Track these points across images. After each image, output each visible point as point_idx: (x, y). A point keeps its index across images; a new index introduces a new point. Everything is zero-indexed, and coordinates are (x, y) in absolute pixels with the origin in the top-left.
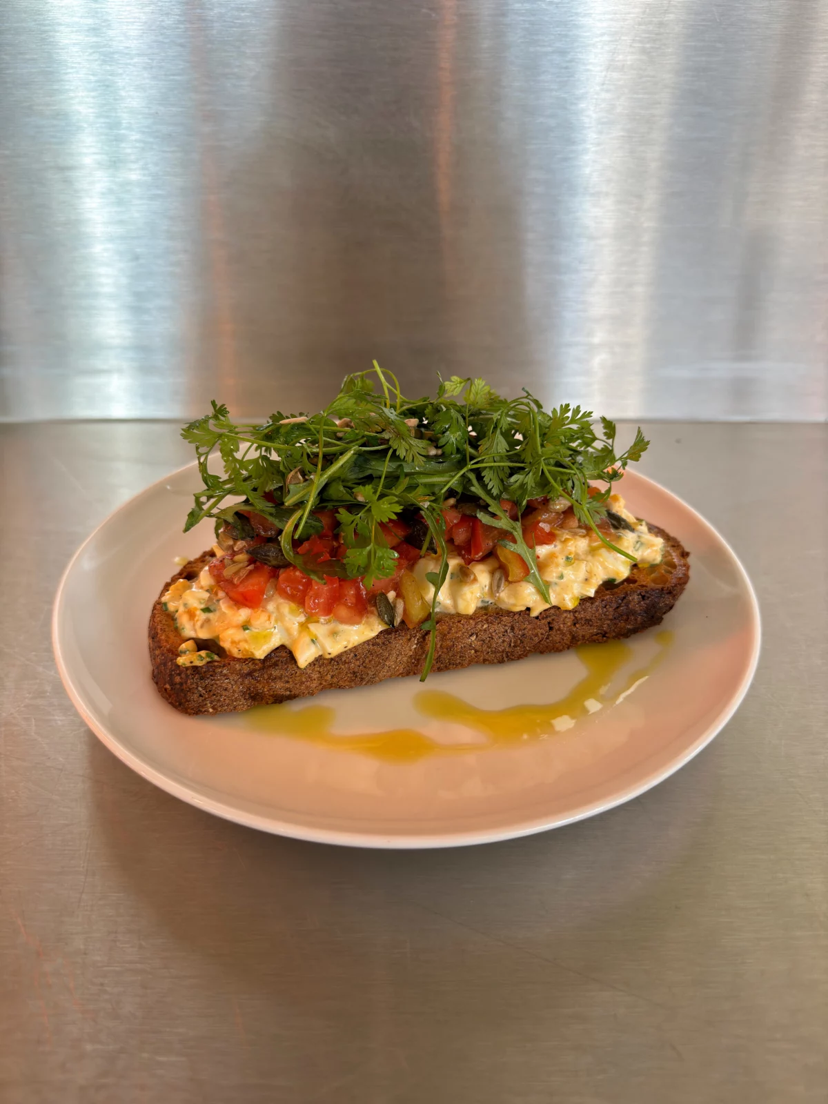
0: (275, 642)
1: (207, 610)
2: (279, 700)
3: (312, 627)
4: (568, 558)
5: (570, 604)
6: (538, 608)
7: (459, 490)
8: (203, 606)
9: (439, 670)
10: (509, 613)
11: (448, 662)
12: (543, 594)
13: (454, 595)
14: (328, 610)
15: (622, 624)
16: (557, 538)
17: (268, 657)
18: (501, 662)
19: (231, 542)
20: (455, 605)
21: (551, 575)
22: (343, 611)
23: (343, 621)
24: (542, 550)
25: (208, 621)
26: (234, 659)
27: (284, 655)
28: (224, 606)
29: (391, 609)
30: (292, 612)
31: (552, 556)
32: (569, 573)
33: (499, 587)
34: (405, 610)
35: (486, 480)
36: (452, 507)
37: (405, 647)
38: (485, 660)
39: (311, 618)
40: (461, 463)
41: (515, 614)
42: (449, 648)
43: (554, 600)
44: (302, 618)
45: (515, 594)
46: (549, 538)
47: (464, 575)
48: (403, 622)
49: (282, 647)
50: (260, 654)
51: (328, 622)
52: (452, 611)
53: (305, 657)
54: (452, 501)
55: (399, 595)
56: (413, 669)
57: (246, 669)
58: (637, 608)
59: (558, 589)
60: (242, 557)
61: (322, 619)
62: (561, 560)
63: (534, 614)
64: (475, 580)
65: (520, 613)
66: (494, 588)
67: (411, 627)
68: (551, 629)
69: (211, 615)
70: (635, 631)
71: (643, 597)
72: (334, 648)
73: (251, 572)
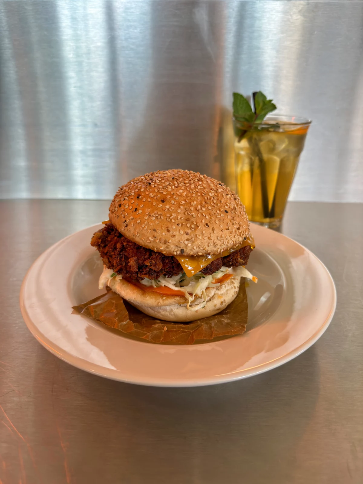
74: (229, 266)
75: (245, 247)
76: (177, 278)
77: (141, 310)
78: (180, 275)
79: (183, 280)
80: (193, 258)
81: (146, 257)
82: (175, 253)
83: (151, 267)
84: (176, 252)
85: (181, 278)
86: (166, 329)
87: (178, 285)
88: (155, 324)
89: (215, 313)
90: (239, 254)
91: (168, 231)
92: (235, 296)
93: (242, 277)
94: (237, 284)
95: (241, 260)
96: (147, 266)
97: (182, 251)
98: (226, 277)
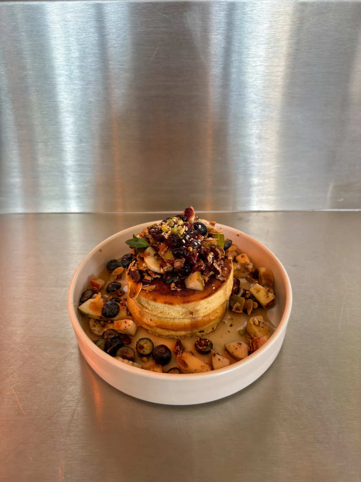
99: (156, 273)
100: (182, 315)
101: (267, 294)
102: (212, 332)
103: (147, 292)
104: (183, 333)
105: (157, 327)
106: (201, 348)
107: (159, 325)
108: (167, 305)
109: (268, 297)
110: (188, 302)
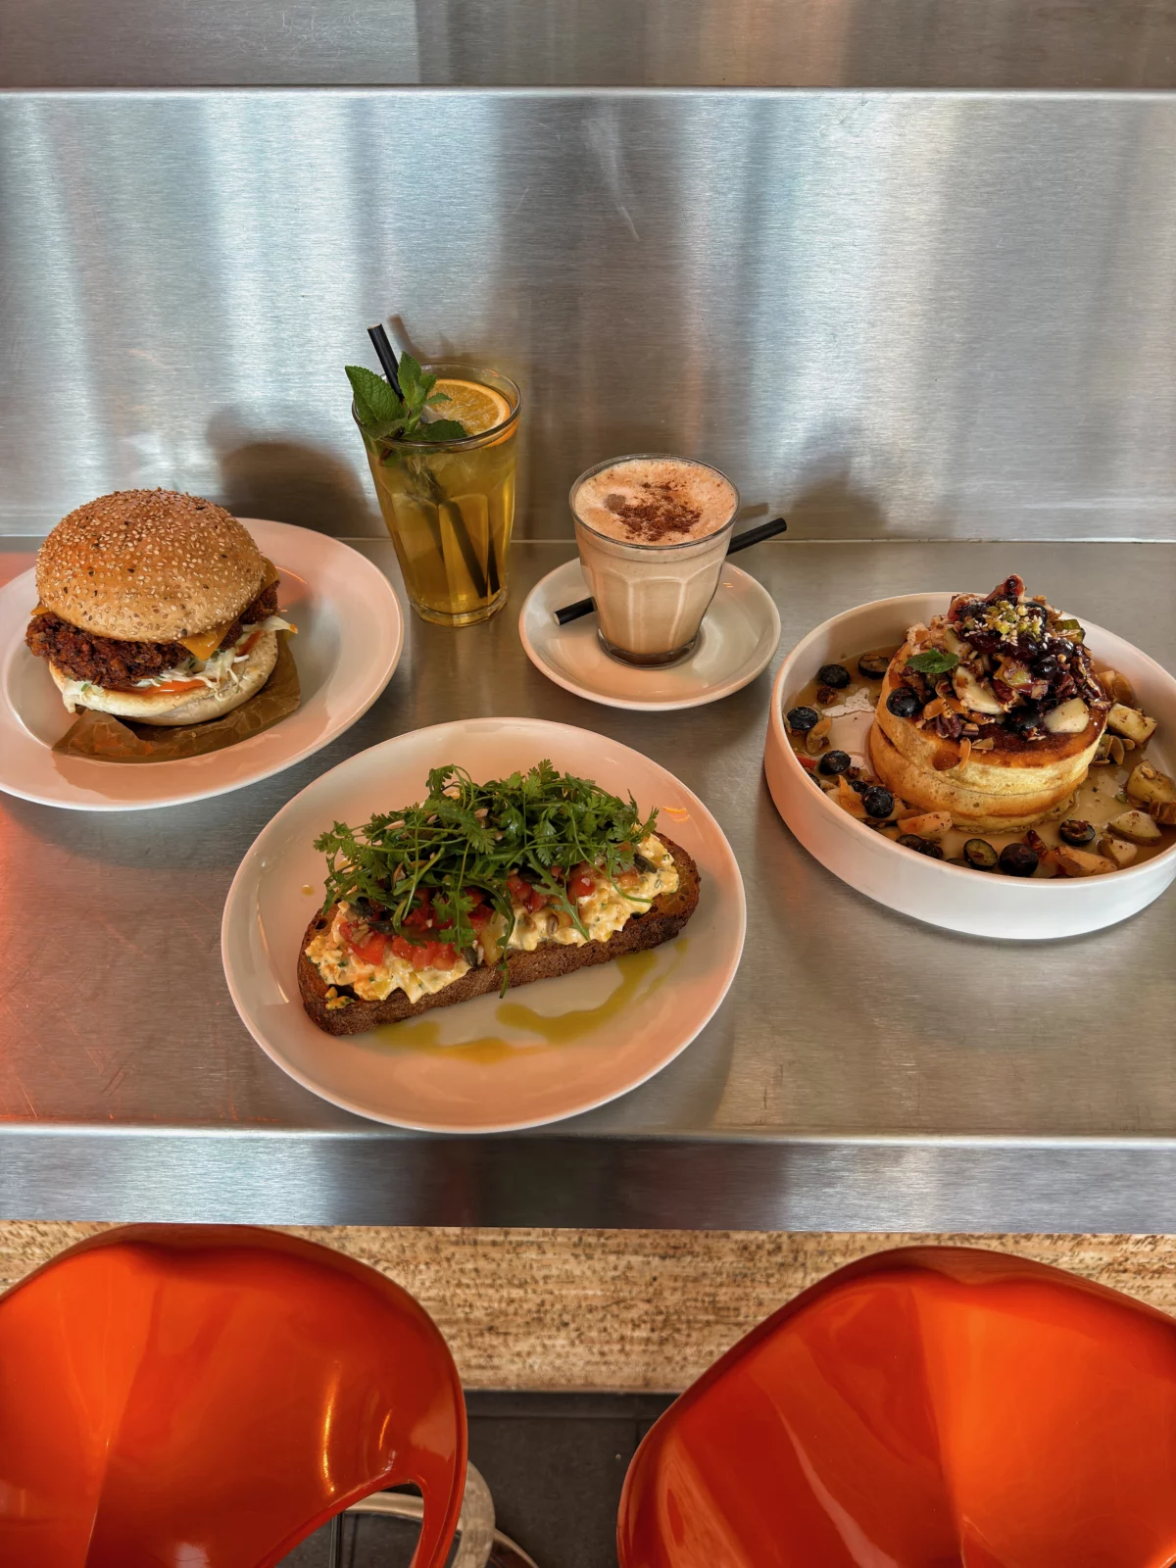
0: (392, 987)
1: (342, 965)
2: (398, 1020)
3: (419, 976)
4: (603, 904)
5: (604, 939)
6: (582, 942)
7: (521, 863)
8: (338, 962)
9: (513, 986)
10: (562, 946)
11: (517, 982)
12: (585, 933)
13: (520, 939)
14: (430, 962)
15: (647, 941)
16: (596, 888)
17: (389, 997)
18: (559, 975)
19: (356, 918)
20: (522, 945)
21: (591, 919)
22: (439, 962)
23: (439, 969)
24: (584, 900)
25: (343, 972)
26: (365, 1001)
27: (399, 994)
28: (353, 961)
29: (474, 953)
30: (403, 966)
31: (591, 904)
32: (604, 917)
33: (553, 930)
34: (485, 954)
35: (540, 856)
36: (515, 875)
37: (485, 978)
38: (547, 977)
39: (418, 969)
40: (521, 845)
41: (566, 946)
42: (519, 974)
43: (592, 937)
44: (411, 970)
45: (564, 936)
46: (589, 890)
47: (527, 924)
48: (483, 961)
49: (399, 989)
50: (383, 997)
51: (430, 969)
52: (520, 948)
53: (414, 996)
54: (515, 871)
55: (480, 944)
56: (494, 987)
57: (374, 1006)
58: (657, 930)
59: (595, 929)
60: (365, 927)
61: (426, 969)
62: (598, 906)
63: (580, 946)
64: (535, 928)
65: (570, 946)
66: (550, 929)
67: (490, 965)
68: (594, 951)
69: (345, 969)
70: (658, 944)
71: (661, 924)
72: (433, 988)
73: (372, 938)
74: (252, 623)
75: (266, 590)
76: (185, 664)
77: (147, 722)
78: (188, 660)
79: (194, 664)
80: (200, 636)
81: (133, 652)
82: (175, 638)
83: (147, 664)
84: (176, 636)
85: (190, 662)
86: (194, 735)
87: (190, 672)
88: (175, 733)
89: (253, 694)
90: (261, 603)
91: (156, 611)
92: (275, 660)
93: (277, 631)
94: (272, 641)
95: (267, 610)
96: (139, 664)
97: (185, 631)
98: (253, 638)
99: (989, 715)
100: (1045, 783)
101: (1144, 721)
102: (1070, 807)
103: (985, 752)
104: (1033, 818)
105: (991, 815)
106: (1078, 836)
107: (994, 812)
108: (1031, 770)
109: (1146, 725)
110: (1068, 756)
